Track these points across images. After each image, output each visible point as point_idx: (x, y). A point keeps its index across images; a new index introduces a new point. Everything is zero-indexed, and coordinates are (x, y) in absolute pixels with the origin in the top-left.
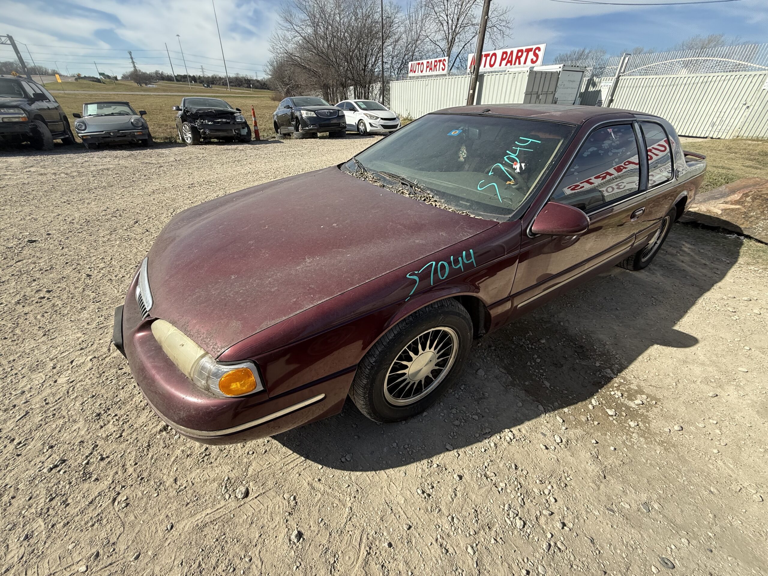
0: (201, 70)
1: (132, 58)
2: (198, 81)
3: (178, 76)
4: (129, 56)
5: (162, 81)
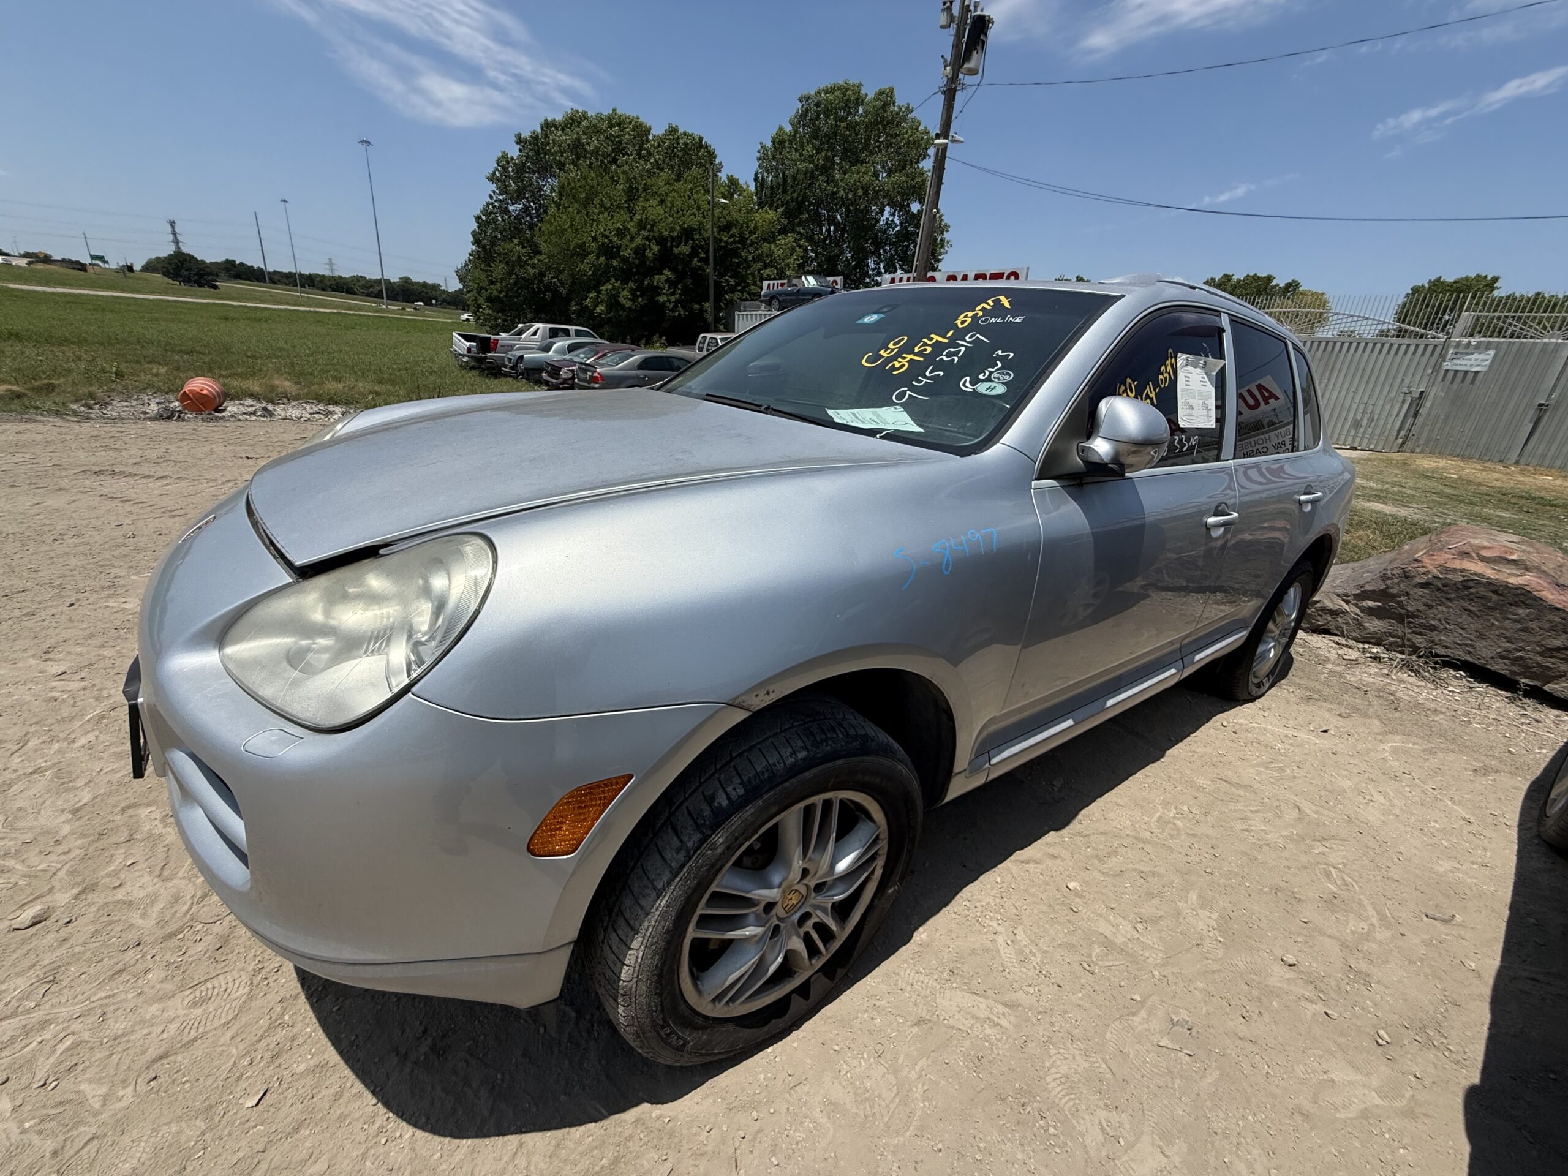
0: (328, 267)
1: (175, 234)
2: (318, 285)
4: (169, 229)
5: (240, 280)
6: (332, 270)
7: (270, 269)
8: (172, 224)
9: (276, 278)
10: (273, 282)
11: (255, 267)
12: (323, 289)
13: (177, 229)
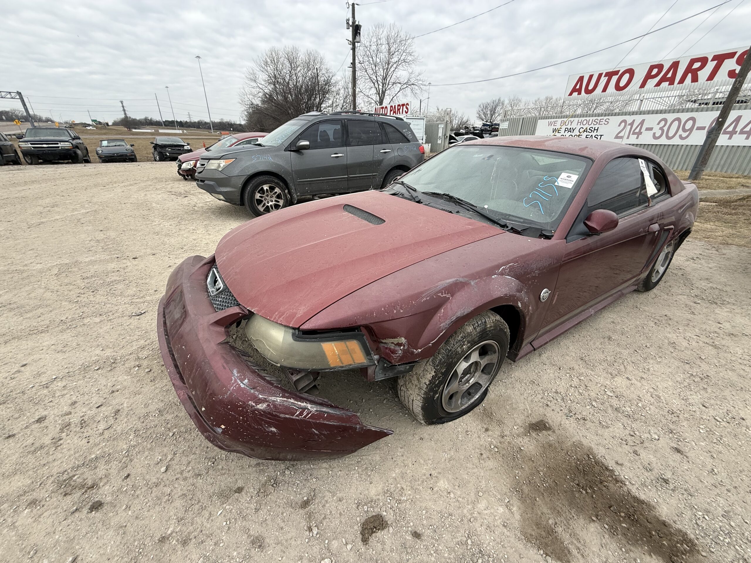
1: (123, 107)
2: (185, 125)
5: (151, 126)
6: (190, 118)
7: (164, 120)
8: (122, 102)
9: (167, 123)
10: (165, 125)
11: (157, 120)
12: (187, 127)
13: (124, 105)
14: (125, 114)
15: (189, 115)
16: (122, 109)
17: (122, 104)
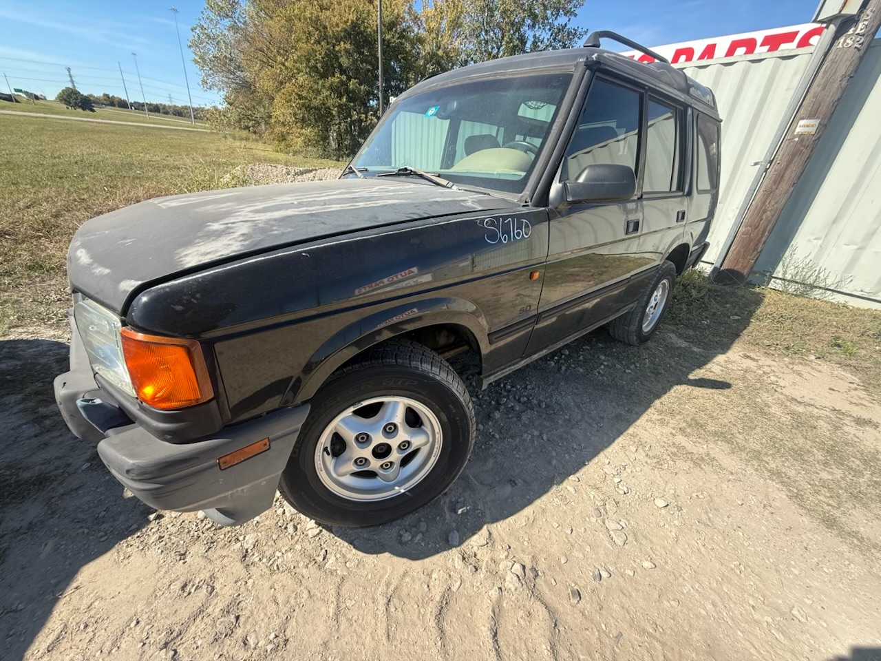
0: (169, 99)
1: (71, 76)
2: (161, 111)
3: (135, 103)
4: (67, 73)
5: (110, 107)
6: (171, 101)
11: (122, 99)
13: (72, 73)
14: (74, 86)
15: (170, 98)
16: (69, 79)
17: (69, 72)
